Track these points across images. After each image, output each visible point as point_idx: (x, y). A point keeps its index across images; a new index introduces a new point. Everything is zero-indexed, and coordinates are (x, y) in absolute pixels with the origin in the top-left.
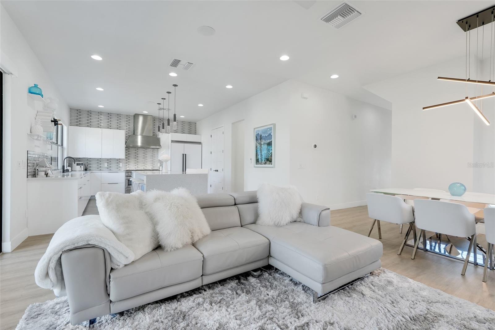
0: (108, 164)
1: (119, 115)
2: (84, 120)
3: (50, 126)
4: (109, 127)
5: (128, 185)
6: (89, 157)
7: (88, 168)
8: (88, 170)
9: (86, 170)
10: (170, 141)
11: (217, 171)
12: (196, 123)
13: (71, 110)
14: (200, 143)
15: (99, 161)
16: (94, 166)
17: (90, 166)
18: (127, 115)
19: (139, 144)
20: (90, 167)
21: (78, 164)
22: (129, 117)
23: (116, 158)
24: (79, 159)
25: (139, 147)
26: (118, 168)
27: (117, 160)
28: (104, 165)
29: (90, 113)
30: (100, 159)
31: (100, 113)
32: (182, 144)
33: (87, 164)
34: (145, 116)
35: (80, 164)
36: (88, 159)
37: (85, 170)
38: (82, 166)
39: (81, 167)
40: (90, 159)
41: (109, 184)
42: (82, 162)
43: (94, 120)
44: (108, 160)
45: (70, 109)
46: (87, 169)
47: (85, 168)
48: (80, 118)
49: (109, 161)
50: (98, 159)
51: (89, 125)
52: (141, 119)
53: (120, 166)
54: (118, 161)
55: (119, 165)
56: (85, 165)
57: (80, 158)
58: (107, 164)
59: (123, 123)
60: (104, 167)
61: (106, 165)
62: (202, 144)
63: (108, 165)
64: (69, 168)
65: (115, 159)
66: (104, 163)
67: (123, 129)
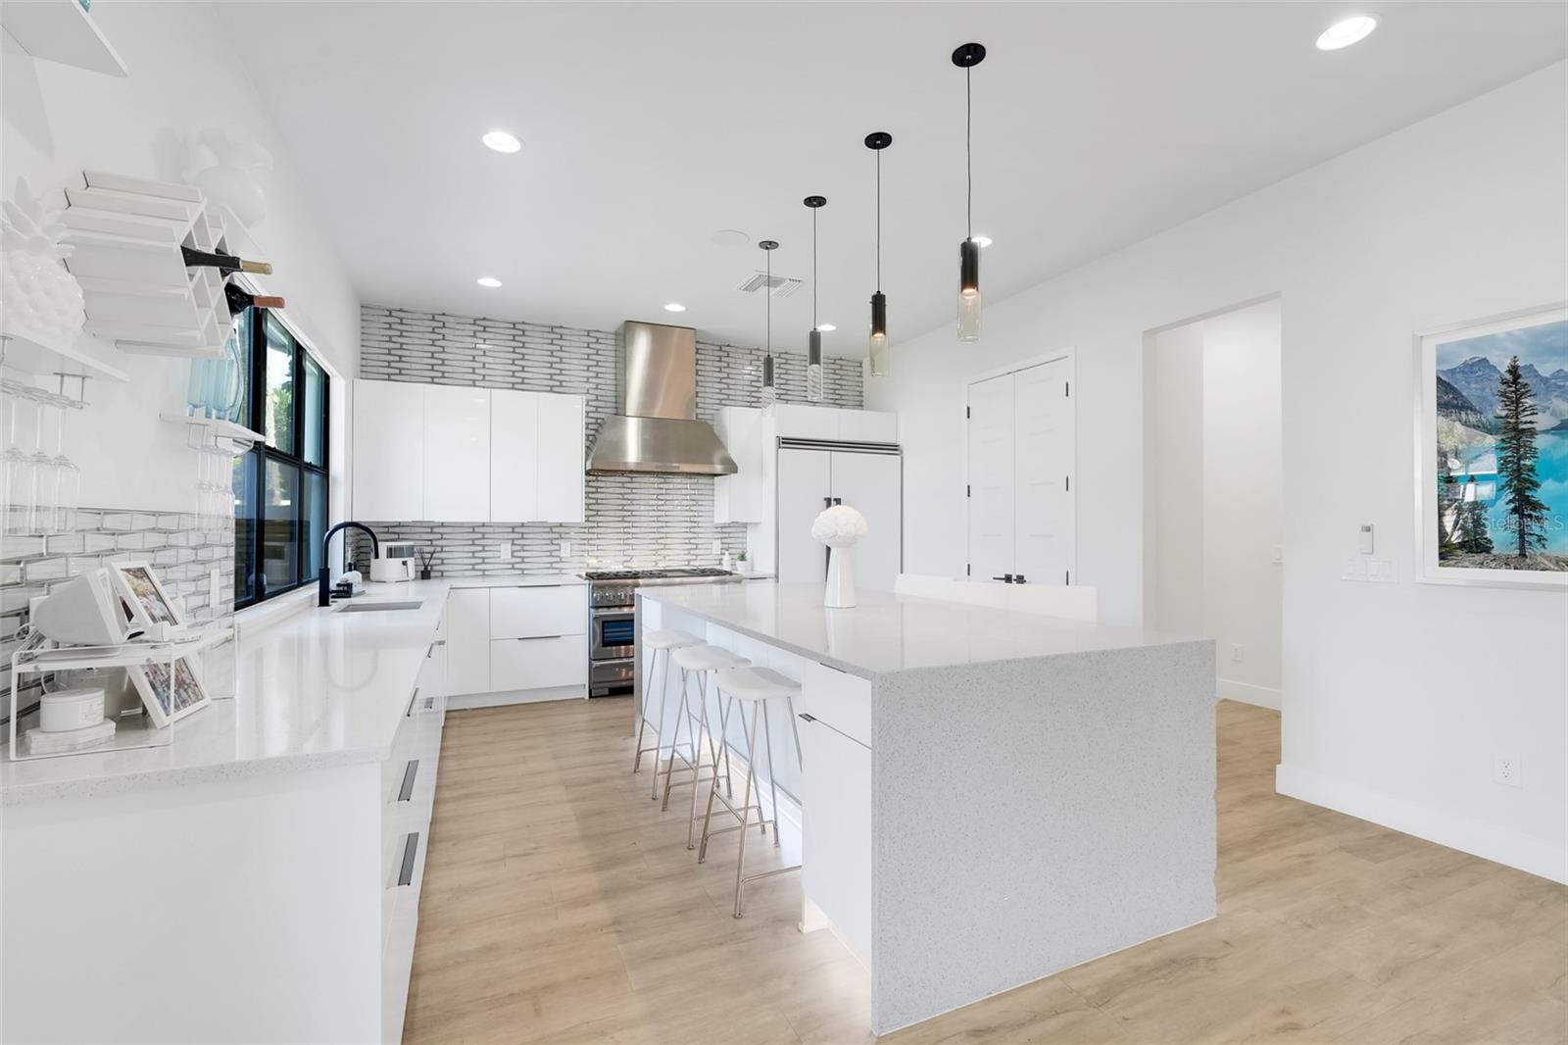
0: (515, 548)
1: (556, 333)
2: (417, 351)
3: (180, 291)
4: (518, 384)
5: (605, 644)
6: (439, 519)
7: (435, 568)
8: (432, 574)
9: (425, 575)
10: (773, 443)
11: (1021, 580)
12: (861, 363)
13: (365, 311)
14: (892, 448)
15: (478, 533)
16: (456, 555)
17: (442, 559)
18: (589, 332)
19: (633, 455)
20: (442, 564)
21: (391, 553)
22: (598, 339)
23: (549, 521)
24: (395, 529)
25: (632, 468)
26: (555, 564)
27: (551, 527)
28: (497, 554)
29: (439, 321)
30: (483, 525)
31: (481, 325)
32: (823, 455)
33: (432, 549)
34: (660, 331)
35: (401, 548)
36: (432, 527)
37: (423, 578)
38: (411, 561)
39: (404, 563)
40: (442, 525)
41: (520, 639)
42: (411, 543)
43: (458, 349)
44: (513, 528)
45: (362, 307)
46: (429, 572)
47: (422, 568)
48: (401, 344)
49: (517, 531)
50: (473, 528)
51: (437, 376)
52: (641, 347)
53: (562, 554)
54: (556, 531)
55: (559, 550)
56: (421, 553)
57: (399, 525)
58: (510, 546)
59: (575, 368)
60: (498, 560)
61: (505, 551)
62: (902, 452)
63: (513, 552)
64: (354, 577)
65: (542, 524)
66: (496, 542)
67: (573, 390)
